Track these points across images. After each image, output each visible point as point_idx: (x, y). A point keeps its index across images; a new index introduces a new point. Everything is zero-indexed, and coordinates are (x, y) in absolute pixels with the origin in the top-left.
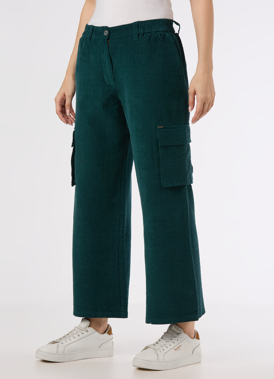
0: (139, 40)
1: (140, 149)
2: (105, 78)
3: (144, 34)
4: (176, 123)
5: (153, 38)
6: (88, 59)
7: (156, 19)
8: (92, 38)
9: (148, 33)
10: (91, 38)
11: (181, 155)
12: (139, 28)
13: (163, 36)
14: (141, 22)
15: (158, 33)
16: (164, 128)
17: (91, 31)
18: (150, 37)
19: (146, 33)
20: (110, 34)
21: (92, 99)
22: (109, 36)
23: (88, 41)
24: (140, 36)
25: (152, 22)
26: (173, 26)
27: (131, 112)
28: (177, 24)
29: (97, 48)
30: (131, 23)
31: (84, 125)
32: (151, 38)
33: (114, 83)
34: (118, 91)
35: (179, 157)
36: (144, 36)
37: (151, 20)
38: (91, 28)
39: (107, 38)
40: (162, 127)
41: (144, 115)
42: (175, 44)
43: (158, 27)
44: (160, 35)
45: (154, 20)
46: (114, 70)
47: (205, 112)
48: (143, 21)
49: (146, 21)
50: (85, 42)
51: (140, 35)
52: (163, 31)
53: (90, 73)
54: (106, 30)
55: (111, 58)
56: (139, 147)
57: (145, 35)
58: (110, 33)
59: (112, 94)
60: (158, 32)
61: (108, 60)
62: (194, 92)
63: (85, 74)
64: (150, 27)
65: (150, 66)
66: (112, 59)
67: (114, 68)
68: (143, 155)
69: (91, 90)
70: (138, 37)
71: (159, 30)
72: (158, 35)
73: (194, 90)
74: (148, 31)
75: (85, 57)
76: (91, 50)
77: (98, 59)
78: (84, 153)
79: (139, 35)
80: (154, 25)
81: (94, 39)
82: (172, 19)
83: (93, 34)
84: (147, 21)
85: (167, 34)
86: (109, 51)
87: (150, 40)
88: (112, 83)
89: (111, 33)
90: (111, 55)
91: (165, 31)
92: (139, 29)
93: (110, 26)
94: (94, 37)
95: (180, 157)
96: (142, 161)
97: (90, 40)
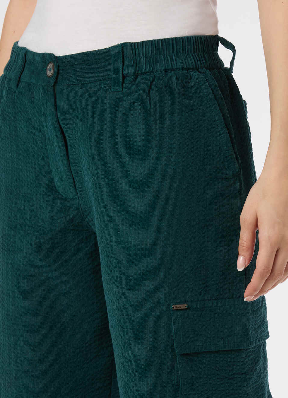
0: (125, 90)
1: (129, 360)
2: (55, 181)
3: (136, 76)
4: (222, 296)
5: (157, 87)
6: (14, 133)
7: (168, 39)
8: (21, 80)
9: (146, 73)
10: (19, 81)
11: (234, 374)
12: (127, 60)
13: (185, 80)
14: (131, 44)
15: (173, 72)
16: (189, 308)
17: (20, 61)
18: (151, 84)
19: (142, 73)
20: (58, 73)
21: (25, 231)
22: (57, 78)
23: (13, 87)
24: (127, 80)
25: (159, 44)
26: (218, 52)
27: (107, 268)
28: (229, 46)
29: (32, 105)
30: (108, 47)
31: (11, 294)
32: (152, 87)
33: (74, 193)
34: (86, 213)
35: (230, 379)
36: (138, 81)
37: (155, 40)
38: (21, 56)
39: (53, 81)
40: (184, 306)
41: (140, 277)
42: (214, 100)
43: (171, 59)
44: (177, 78)
45: (162, 40)
46: (71, 160)
47: (281, 272)
48: (135, 43)
49: (142, 42)
50: (6, 88)
51: (128, 78)
52: (184, 69)
53: (20, 167)
54: (50, 63)
55: (62, 133)
56: (127, 356)
57: (139, 78)
58: (58, 70)
59: (72, 220)
60: (173, 70)
61: (56, 136)
62: (254, 221)
63: (11, 168)
64: (153, 60)
65: (152, 155)
66: (66, 135)
67: (70, 156)
68: (137, 374)
69: (26, 208)
70: (123, 82)
71: (175, 66)
72: (171, 77)
73: (255, 216)
74: (147, 70)
75: (8, 127)
76: (19, 109)
77: (37, 133)
78: (13, 363)
79: (124, 77)
80: (164, 54)
81: (26, 83)
82: (214, 34)
83: (26, 71)
84: (146, 43)
85: (195, 75)
86: (57, 115)
87: (152, 92)
88: (71, 194)
89: (61, 72)
90: (62, 125)
91: (189, 68)
92: (125, 62)
93: (59, 53)
94: (25, 78)
95: (231, 381)
96: (135, 391)
97: (18, 85)
